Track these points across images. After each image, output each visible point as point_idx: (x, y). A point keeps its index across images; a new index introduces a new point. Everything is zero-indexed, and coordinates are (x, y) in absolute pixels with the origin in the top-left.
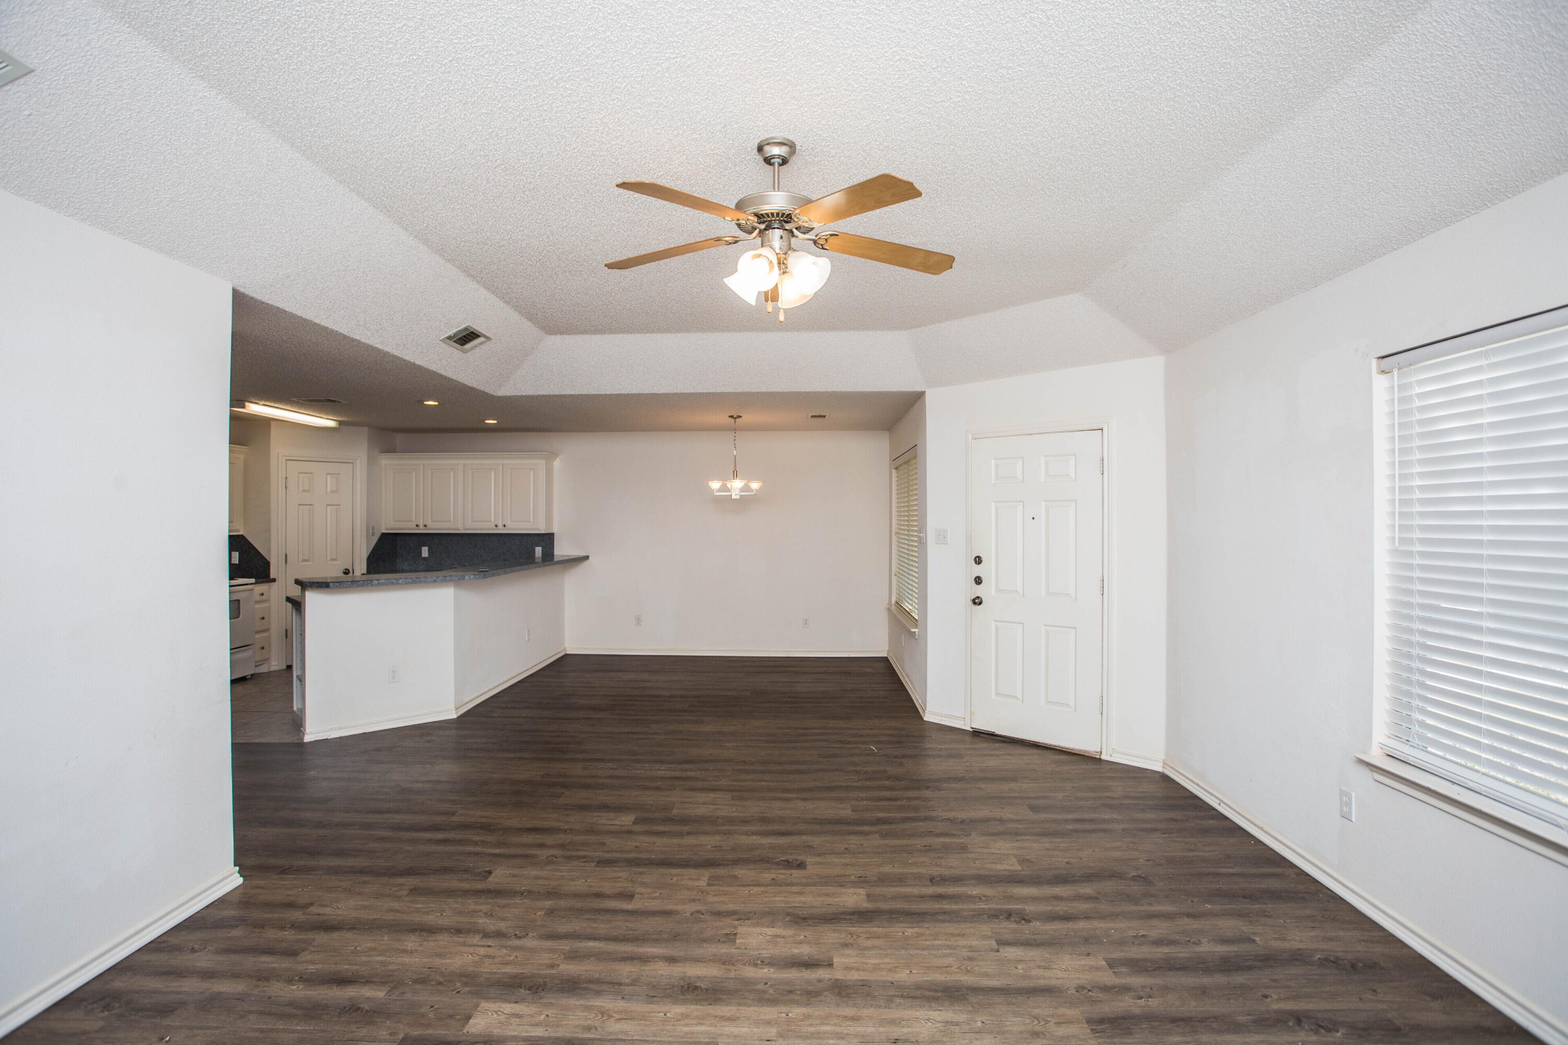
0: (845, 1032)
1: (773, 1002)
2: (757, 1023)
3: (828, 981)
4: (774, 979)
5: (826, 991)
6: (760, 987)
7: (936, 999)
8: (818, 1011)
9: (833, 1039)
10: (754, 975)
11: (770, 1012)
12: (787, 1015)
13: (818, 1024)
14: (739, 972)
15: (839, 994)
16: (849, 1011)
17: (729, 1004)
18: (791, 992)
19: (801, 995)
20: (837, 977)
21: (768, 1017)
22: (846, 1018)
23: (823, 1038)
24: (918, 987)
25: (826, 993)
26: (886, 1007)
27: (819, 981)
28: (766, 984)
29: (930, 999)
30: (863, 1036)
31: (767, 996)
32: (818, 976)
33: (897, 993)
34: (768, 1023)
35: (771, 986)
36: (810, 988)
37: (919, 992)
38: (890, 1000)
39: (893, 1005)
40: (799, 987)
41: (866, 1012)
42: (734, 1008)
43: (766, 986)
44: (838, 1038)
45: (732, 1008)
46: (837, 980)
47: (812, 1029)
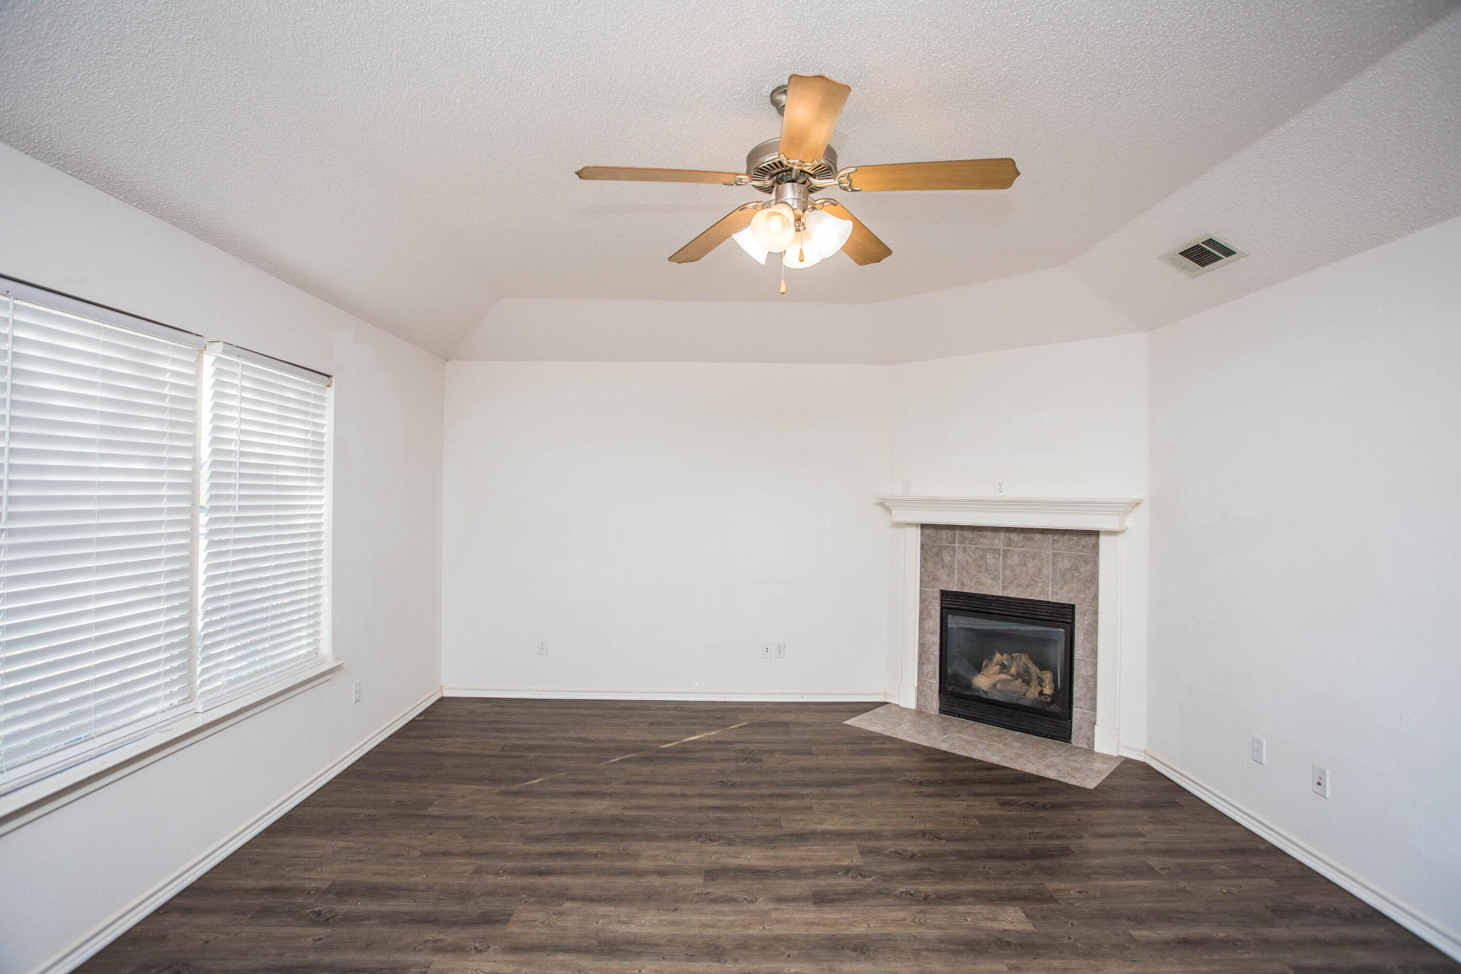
0: (715, 916)
1: (778, 939)
2: (787, 921)
3: (727, 960)
4: (782, 961)
5: (729, 950)
6: (794, 953)
7: (628, 943)
8: (738, 932)
9: (725, 911)
10: (802, 965)
11: (779, 930)
12: (764, 928)
13: (737, 921)
14: (820, 967)
15: (717, 947)
16: (710, 932)
17: (816, 936)
18: (763, 948)
19: (753, 946)
20: (719, 964)
21: (780, 926)
22: (713, 926)
23: (732, 911)
24: (639, 954)
25: (730, 948)
26: (676, 935)
27: (736, 960)
28: (789, 956)
29: (635, 943)
30: (701, 913)
31: (785, 943)
32: (738, 966)
33: (663, 948)
34: (778, 921)
35: (783, 954)
36: (745, 953)
37: (640, 949)
38: (671, 942)
39: (669, 937)
40: (756, 953)
41: (695, 931)
42: (811, 933)
43: (787, 954)
44: (721, 911)
45: (813, 933)
46: (718, 961)
47: (742, 917)
